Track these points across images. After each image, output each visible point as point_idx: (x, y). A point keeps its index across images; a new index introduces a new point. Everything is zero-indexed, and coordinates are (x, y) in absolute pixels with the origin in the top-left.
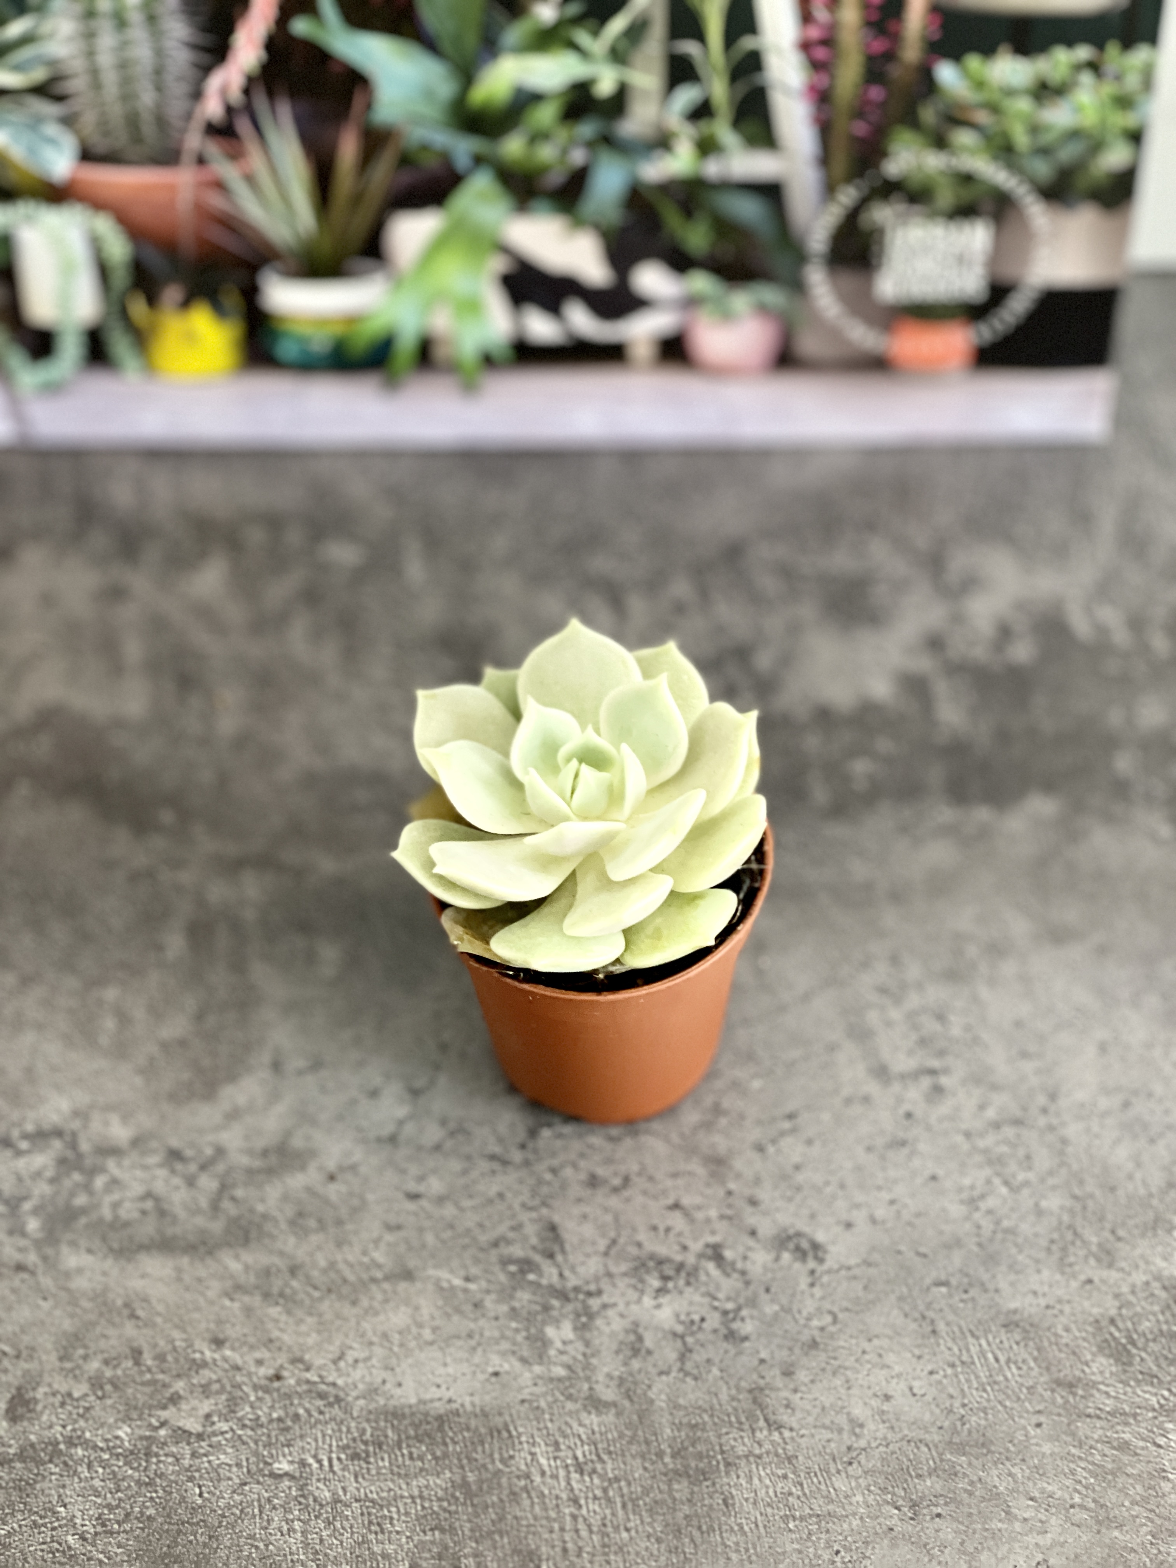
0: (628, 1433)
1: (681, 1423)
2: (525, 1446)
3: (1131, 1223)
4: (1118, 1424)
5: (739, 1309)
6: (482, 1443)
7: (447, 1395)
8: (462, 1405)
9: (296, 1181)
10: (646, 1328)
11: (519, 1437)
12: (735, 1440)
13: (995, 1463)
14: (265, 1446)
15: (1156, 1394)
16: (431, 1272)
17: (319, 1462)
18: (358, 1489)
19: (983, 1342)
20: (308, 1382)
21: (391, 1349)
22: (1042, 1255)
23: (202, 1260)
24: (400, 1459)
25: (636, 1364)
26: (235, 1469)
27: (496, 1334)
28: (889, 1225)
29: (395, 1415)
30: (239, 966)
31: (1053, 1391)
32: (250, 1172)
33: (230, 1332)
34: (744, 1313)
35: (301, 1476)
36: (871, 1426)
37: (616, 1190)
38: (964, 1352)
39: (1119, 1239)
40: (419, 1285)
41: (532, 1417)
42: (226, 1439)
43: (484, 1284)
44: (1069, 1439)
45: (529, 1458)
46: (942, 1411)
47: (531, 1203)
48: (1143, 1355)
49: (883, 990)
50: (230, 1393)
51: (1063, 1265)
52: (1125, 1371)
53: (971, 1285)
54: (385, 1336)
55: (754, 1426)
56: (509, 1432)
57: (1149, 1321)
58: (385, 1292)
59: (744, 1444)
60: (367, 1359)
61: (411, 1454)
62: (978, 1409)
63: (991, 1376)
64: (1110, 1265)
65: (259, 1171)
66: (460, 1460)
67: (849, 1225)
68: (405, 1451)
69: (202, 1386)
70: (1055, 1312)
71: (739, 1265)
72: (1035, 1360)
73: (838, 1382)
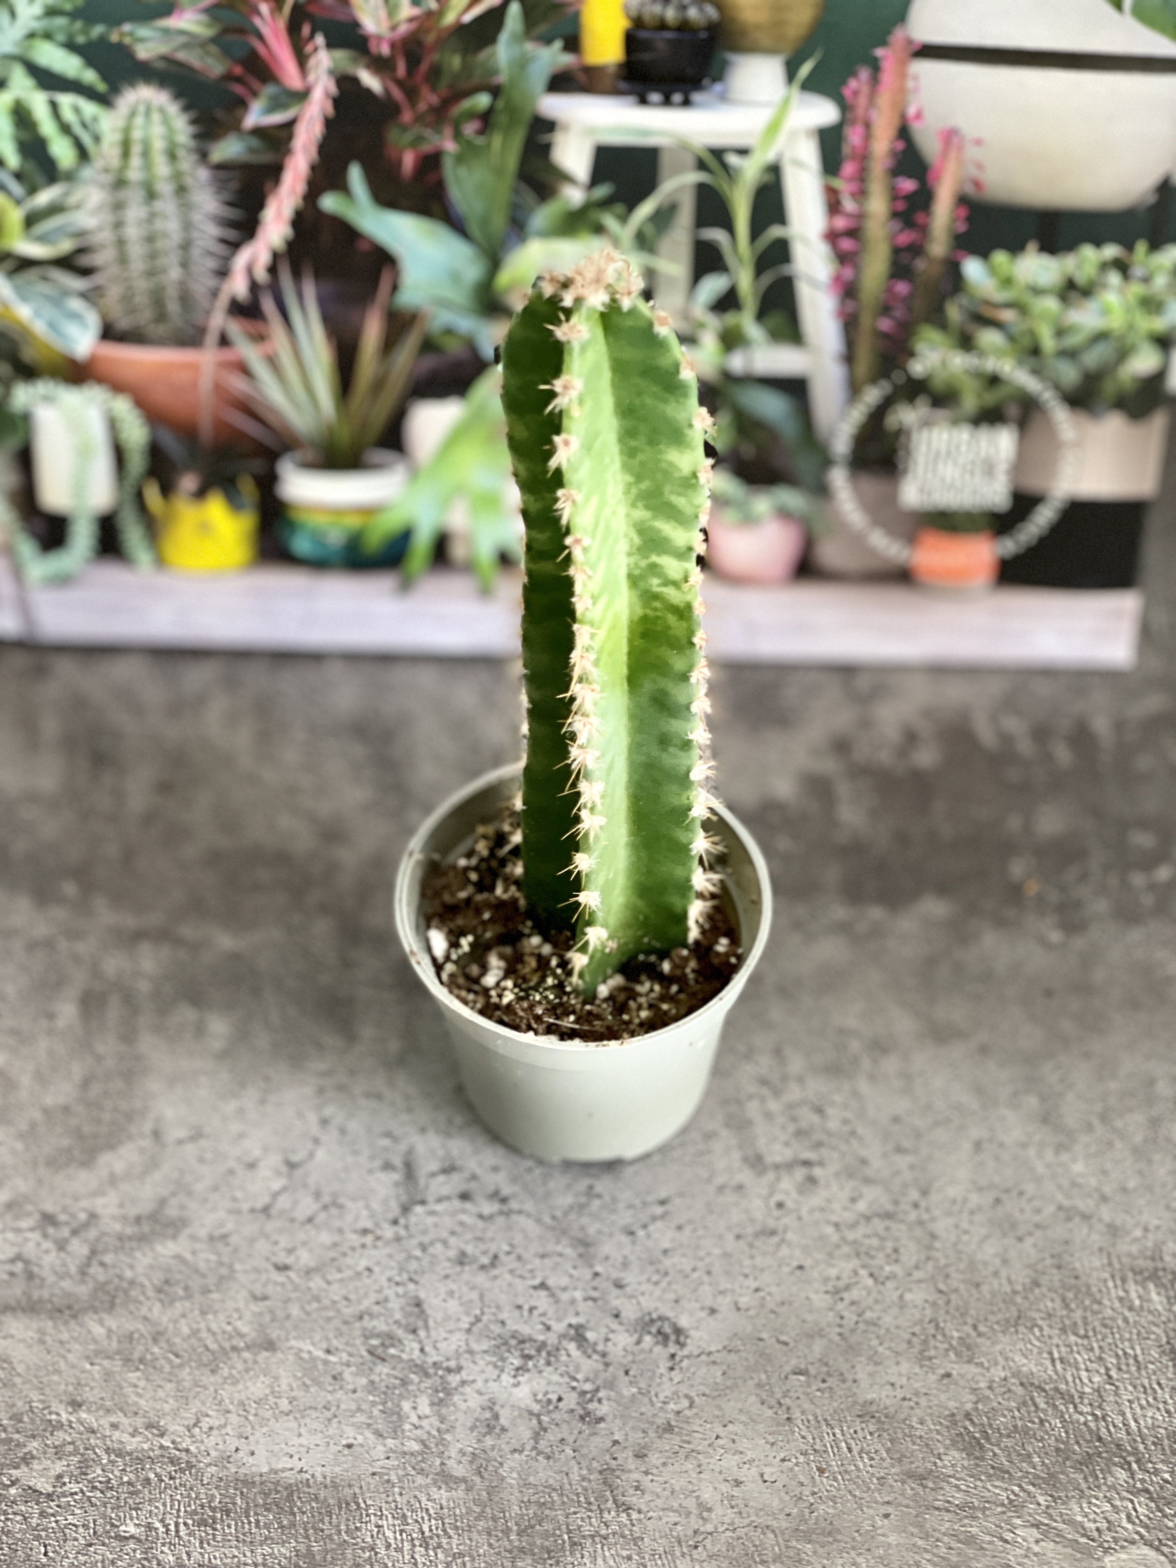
0: (477, 1509)
1: (529, 1501)
2: (372, 1517)
3: (992, 1318)
4: (966, 1517)
5: (597, 1390)
6: (330, 1514)
7: (298, 1465)
8: (313, 1476)
9: (166, 1249)
10: (502, 1406)
11: (366, 1510)
12: (582, 1519)
13: (841, 1552)
14: (113, 1509)
15: (1007, 1489)
16: (293, 1343)
17: (166, 1526)
18: (201, 1554)
19: (837, 1431)
20: (162, 1447)
21: (247, 1419)
22: (904, 1346)
23: (66, 1323)
24: (246, 1526)
25: (489, 1441)
26: (81, 1530)
27: (353, 1407)
28: (752, 1312)
29: (245, 1482)
30: (128, 1036)
31: (903, 1482)
32: (120, 1238)
33: (90, 1395)
34: (601, 1394)
35: (147, 1540)
36: (719, 1511)
37: (483, 1267)
38: (818, 1441)
39: (980, 1335)
40: (280, 1355)
41: (382, 1490)
42: (75, 1501)
43: (345, 1357)
44: (915, 1531)
45: (376, 1530)
46: (792, 1497)
47: (398, 1279)
48: (996, 1450)
49: (764, 1082)
50: (82, 1455)
51: (923, 1359)
52: (977, 1465)
53: (829, 1374)
54: (242, 1404)
55: (602, 1507)
56: (358, 1504)
57: (1005, 1416)
58: (245, 1362)
59: (591, 1525)
60: (220, 1427)
61: (257, 1521)
62: (827, 1497)
63: (842, 1465)
64: (969, 1362)
65: (130, 1238)
66: (306, 1530)
67: (713, 1311)
68: (252, 1519)
69: (56, 1447)
70: (912, 1404)
71: (600, 1348)
72: (888, 1451)
73: (689, 1466)
